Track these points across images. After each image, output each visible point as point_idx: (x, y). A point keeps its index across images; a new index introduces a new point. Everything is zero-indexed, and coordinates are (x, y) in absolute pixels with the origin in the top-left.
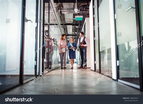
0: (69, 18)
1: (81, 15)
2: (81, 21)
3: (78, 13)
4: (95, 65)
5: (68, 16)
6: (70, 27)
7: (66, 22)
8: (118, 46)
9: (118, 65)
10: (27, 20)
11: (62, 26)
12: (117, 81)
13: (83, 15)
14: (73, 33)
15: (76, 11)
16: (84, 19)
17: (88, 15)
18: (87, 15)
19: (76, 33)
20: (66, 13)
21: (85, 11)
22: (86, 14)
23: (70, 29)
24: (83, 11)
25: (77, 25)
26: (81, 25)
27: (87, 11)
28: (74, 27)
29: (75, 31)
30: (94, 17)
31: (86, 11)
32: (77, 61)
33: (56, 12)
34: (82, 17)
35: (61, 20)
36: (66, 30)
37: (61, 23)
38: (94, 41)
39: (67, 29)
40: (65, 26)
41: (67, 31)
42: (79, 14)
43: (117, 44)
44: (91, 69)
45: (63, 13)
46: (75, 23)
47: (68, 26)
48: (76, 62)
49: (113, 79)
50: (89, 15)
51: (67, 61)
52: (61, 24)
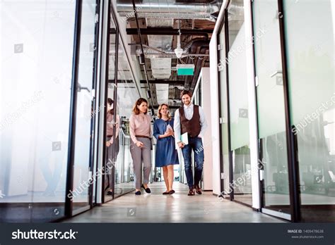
0: (161, 67)
1: (191, 63)
2: (189, 76)
3: (183, 56)
4: (222, 181)
5: (160, 63)
6: (162, 88)
7: (155, 77)
8: (261, 140)
9: (261, 179)
10: (81, 88)
11: (143, 85)
12: (261, 211)
13: (195, 61)
14: (172, 101)
15: (179, 53)
16: (197, 72)
17: (207, 63)
18: (206, 61)
19: (178, 101)
20: (154, 56)
21: (200, 53)
22: (202, 61)
23: (163, 93)
24: (195, 53)
25: (182, 83)
26: (190, 83)
27: (204, 53)
28: (172, 87)
29: (176, 96)
30: (220, 70)
31: (202, 53)
32: (180, 174)
33: (131, 53)
34: (192, 66)
35: (142, 71)
36: (152, 94)
37: (142, 79)
38: (220, 125)
39: (154, 92)
40: (150, 84)
41: (155, 97)
42: (185, 60)
43: (260, 137)
44: (214, 192)
45: (147, 57)
46: (175, 79)
47: (158, 86)
48: (177, 178)
49: (254, 210)
50: (209, 62)
51: (154, 174)
52: (141, 82)
